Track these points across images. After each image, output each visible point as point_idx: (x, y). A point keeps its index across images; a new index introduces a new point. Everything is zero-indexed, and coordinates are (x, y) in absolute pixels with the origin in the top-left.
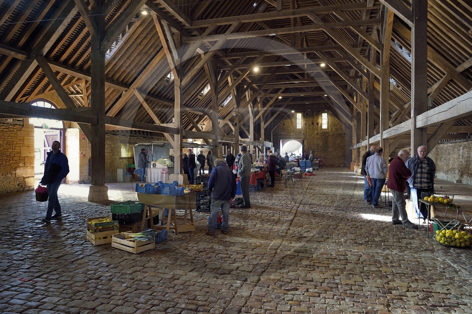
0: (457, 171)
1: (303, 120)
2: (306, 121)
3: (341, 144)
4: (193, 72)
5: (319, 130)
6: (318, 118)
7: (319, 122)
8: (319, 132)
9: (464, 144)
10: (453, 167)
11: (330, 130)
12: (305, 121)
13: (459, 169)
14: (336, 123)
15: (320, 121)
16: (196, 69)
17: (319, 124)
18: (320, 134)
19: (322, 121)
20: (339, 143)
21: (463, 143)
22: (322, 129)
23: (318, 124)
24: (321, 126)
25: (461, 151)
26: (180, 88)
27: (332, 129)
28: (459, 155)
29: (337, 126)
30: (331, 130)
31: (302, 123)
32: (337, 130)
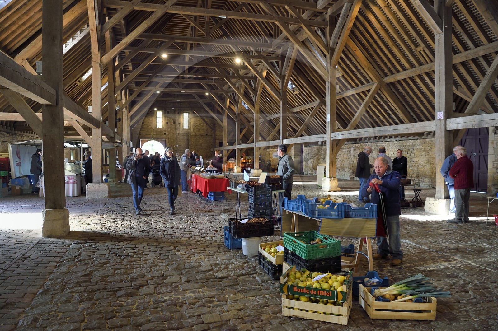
0: (347, 170)
1: (164, 118)
2: (168, 120)
3: (203, 145)
4: (120, 47)
5: (181, 129)
6: (179, 118)
7: (181, 122)
8: (181, 132)
9: (356, 146)
10: (342, 166)
11: (192, 130)
12: (166, 120)
13: (350, 167)
14: (198, 123)
15: (181, 120)
16: (124, 43)
17: (181, 124)
18: (182, 134)
19: (183, 120)
20: (201, 144)
21: (354, 145)
22: (183, 129)
23: (179, 124)
24: (183, 126)
25: (352, 152)
26: (100, 65)
27: (194, 129)
28: (350, 155)
29: (199, 126)
30: (194, 131)
31: (162, 121)
32: (199, 131)
